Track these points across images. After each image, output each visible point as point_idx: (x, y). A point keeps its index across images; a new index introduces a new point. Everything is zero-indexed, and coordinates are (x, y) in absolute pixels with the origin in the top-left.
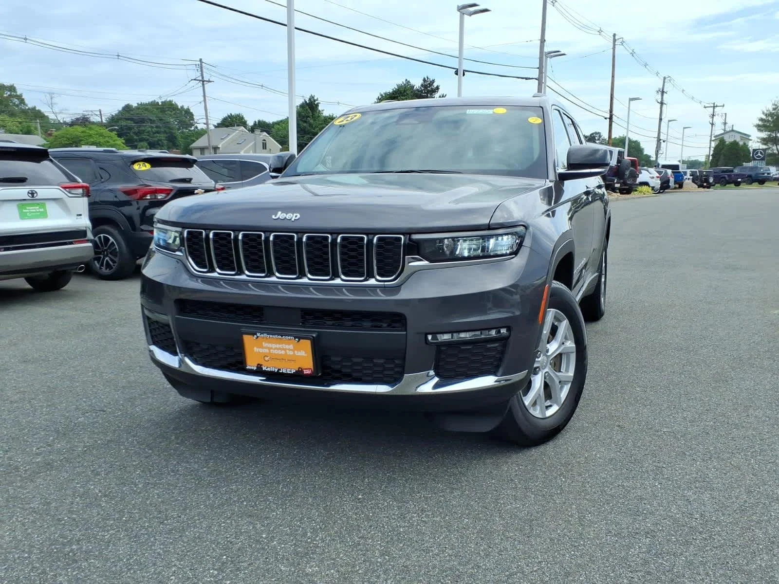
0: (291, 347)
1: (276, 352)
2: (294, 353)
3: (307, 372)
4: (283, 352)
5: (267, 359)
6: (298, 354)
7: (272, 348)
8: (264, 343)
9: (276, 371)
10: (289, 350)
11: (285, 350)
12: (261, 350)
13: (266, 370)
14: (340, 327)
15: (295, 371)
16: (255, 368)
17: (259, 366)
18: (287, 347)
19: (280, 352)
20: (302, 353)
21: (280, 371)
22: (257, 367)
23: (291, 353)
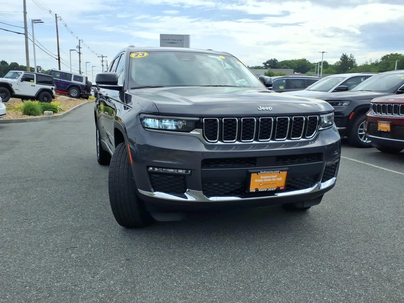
0: (276, 176)
1: (267, 180)
2: (276, 180)
3: (282, 188)
4: (270, 180)
5: (261, 185)
6: (278, 180)
7: (265, 179)
8: (261, 176)
9: (266, 190)
10: (274, 178)
11: (272, 178)
12: (259, 181)
13: (261, 191)
14: (294, 163)
15: (275, 189)
16: (255, 191)
17: (257, 190)
18: (274, 177)
19: (269, 180)
20: (280, 179)
21: (268, 190)
22: (256, 190)
23: (275, 180)
